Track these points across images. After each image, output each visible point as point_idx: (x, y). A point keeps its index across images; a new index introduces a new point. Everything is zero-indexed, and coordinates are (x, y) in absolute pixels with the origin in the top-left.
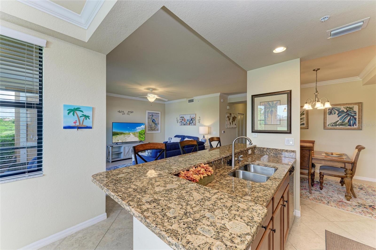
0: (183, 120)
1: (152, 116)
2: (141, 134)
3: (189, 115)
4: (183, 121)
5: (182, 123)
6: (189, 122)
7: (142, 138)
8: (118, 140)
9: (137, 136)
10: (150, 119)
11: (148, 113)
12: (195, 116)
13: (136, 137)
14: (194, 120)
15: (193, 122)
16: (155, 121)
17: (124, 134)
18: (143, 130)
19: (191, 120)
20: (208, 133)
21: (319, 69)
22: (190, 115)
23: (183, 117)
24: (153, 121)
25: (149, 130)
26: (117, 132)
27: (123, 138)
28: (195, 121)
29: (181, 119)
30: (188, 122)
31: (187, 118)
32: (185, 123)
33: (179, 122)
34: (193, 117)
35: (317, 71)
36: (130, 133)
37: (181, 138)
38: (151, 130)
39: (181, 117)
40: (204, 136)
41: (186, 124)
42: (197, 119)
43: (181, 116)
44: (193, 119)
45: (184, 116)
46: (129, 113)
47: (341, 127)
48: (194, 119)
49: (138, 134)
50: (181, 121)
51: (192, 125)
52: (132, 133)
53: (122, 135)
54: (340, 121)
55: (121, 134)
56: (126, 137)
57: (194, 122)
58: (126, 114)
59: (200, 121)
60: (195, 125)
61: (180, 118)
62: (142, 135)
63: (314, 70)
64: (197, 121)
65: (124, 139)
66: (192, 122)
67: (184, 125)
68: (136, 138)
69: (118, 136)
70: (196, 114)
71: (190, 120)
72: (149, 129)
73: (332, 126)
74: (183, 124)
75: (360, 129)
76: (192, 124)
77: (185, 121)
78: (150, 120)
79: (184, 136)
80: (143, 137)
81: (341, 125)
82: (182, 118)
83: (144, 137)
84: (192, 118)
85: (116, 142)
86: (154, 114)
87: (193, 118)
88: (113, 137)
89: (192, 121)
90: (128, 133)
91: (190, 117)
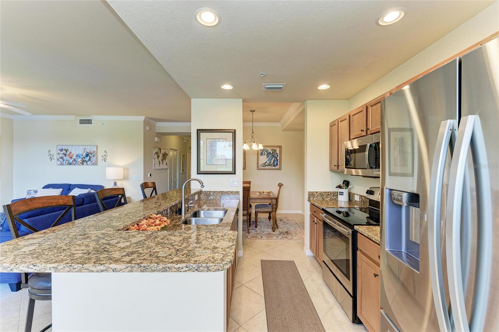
0: (65, 155)
3: (82, 148)
4: (67, 158)
5: (63, 160)
6: (81, 159)
12: (95, 149)
14: (94, 156)
15: (92, 160)
19: (87, 155)
20: (123, 178)
21: (254, 111)
22: (85, 147)
23: (66, 151)
28: (95, 158)
29: (62, 152)
30: (79, 160)
31: (77, 151)
32: (71, 161)
33: (56, 159)
34: (90, 150)
35: (253, 112)
37: (61, 190)
39: (62, 150)
40: (116, 183)
41: (74, 162)
42: (100, 154)
43: (61, 148)
44: (90, 155)
45: (69, 148)
47: (269, 167)
48: (93, 154)
50: (62, 158)
51: (89, 165)
54: (268, 162)
59: (107, 158)
60: (96, 164)
61: (59, 152)
63: (251, 111)
64: (100, 158)
66: (90, 160)
67: (70, 164)
70: (97, 146)
71: (84, 155)
73: (263, 166)
74: (67, 162)
75: (280, 169)
76: (89, 163)
77: (71, 158)
79: (70, 185)
81: (269, 165)
82: (64, 152)
84: (88, 151)
87: (92, 152)
89: (88, 158)
91: (84, 150)
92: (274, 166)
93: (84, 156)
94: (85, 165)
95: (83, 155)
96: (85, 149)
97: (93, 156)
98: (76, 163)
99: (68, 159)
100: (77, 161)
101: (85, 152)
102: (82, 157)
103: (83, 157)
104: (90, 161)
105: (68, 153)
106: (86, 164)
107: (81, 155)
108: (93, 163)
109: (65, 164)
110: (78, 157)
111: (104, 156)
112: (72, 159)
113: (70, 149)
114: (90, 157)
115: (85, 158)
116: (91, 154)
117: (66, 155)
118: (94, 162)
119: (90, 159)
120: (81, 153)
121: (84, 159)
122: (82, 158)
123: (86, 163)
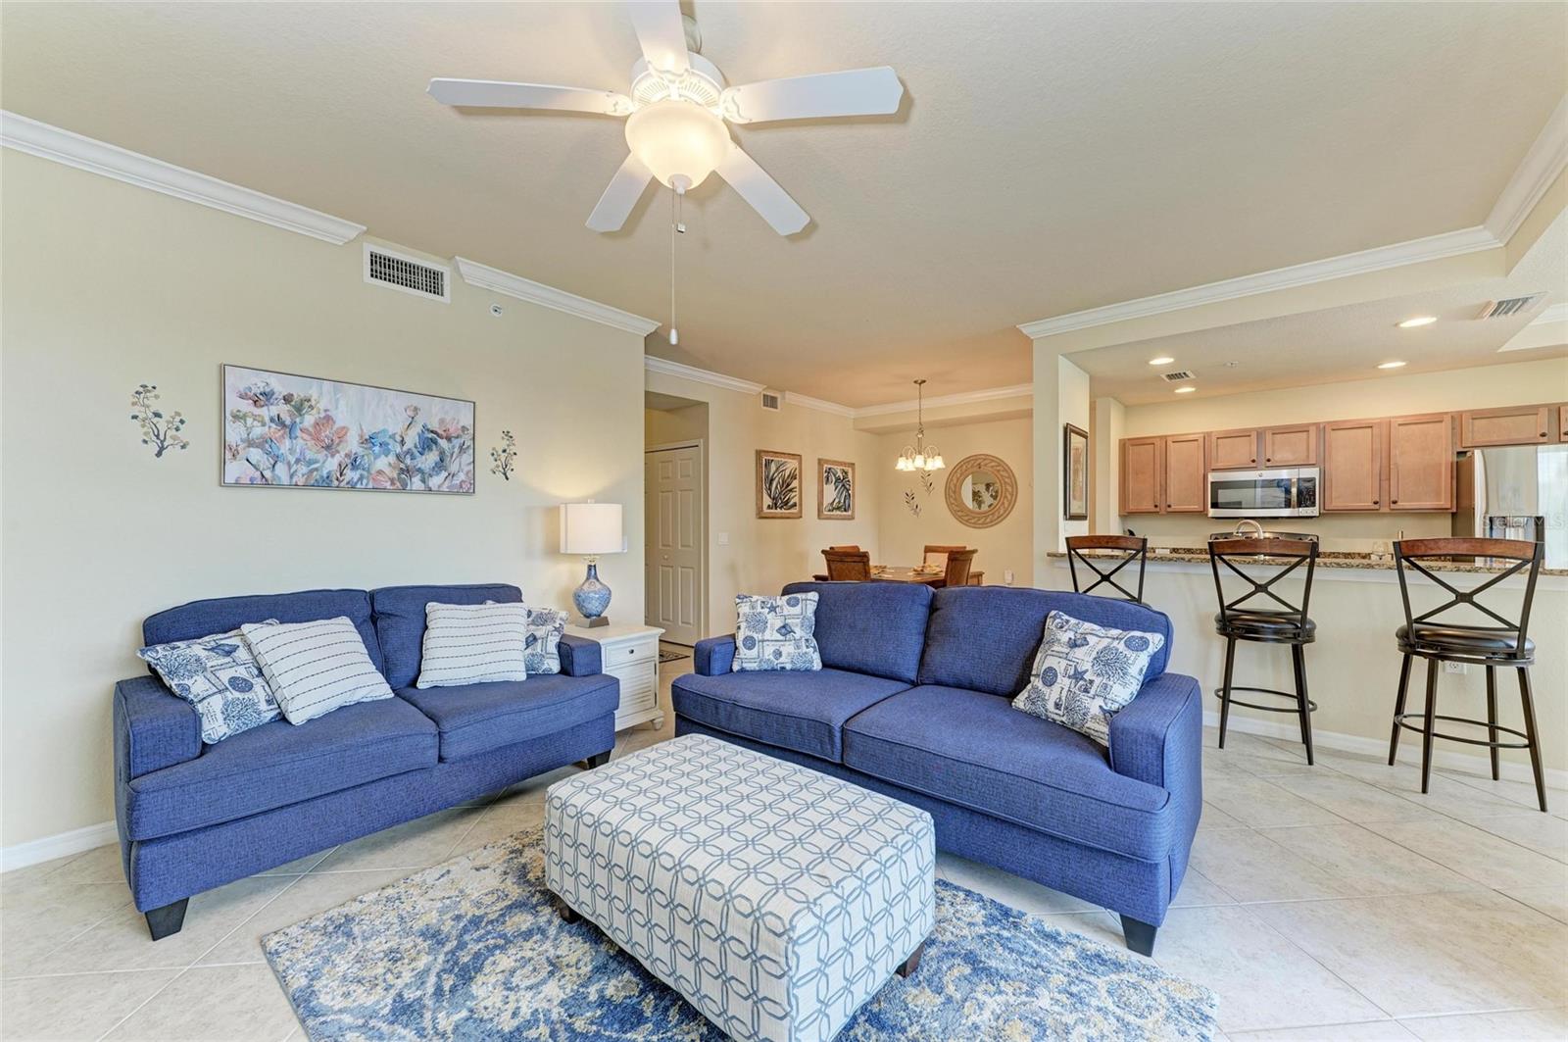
0: (289, 429)
3: (400, 403)
4: (298, 447)
5: (275, 456)
6: (392, 458)
12: (468, 422)
14: (462, 449)
15: (454, 468)
19: (428, 443)
21: (924, 381)
22: (416, 400)
23: (300, 407)
28: (467, 458)
29: (265, 413)
31: (369, 414)
32: (331, 465)
33: (215, 448)
34: (442, 421)
35: (920, 384)
39: (263, 400)
40: (593, 567)
41: (351, 475)
42: (488, 442)
43: (254, 383)
44: (443, 443)
45: (314, 393)
47: (838, 513)
48: (457, 442)
50: (265, 443)
51: (439, 492)
54: (837, 500)
57: (459, 465)
59: (515, 463)
60: (468, 489)
61: (244, 407)
63: (916, 382)
64: (485, 462)
66: (441, 464)
67: (325, 483)
70: (477, 406)
71: (412, 439)
73: (829, 511)
74: (303, 469)
76: (434, 482)
77: (328, 448)
82: (282, 409)
84: (434, 425)
87: (453, 432)
89: (432, 457)
91: (411, 414)
92: (845, 510)
93: (409, 444)
94: (417, 492)
95: (402, 442)
96: (416, 409)
97: (456, 450)
98: (361, 478)
99: (309, 455)
100: (368, 471)
101: (417, 429)
102: (398, 450)
103: (408, 453)
104: (444, 474)
105: (309, 420)
106: (422, 486)
107: (391, 441)
108: (456, 481)
109: (285, 480)
110: (377, 449)
111: (503, 456)
112: (338, 458)
113: (322, 397)
114: (442, 454)
115: (413, 458)
116: (449, 439)
117: (298, 433)
118: (462, 476)
119: (442, 460)
120: (395, 425)
121: (408, 461)
122: (398, 457)
123: (423, 481)
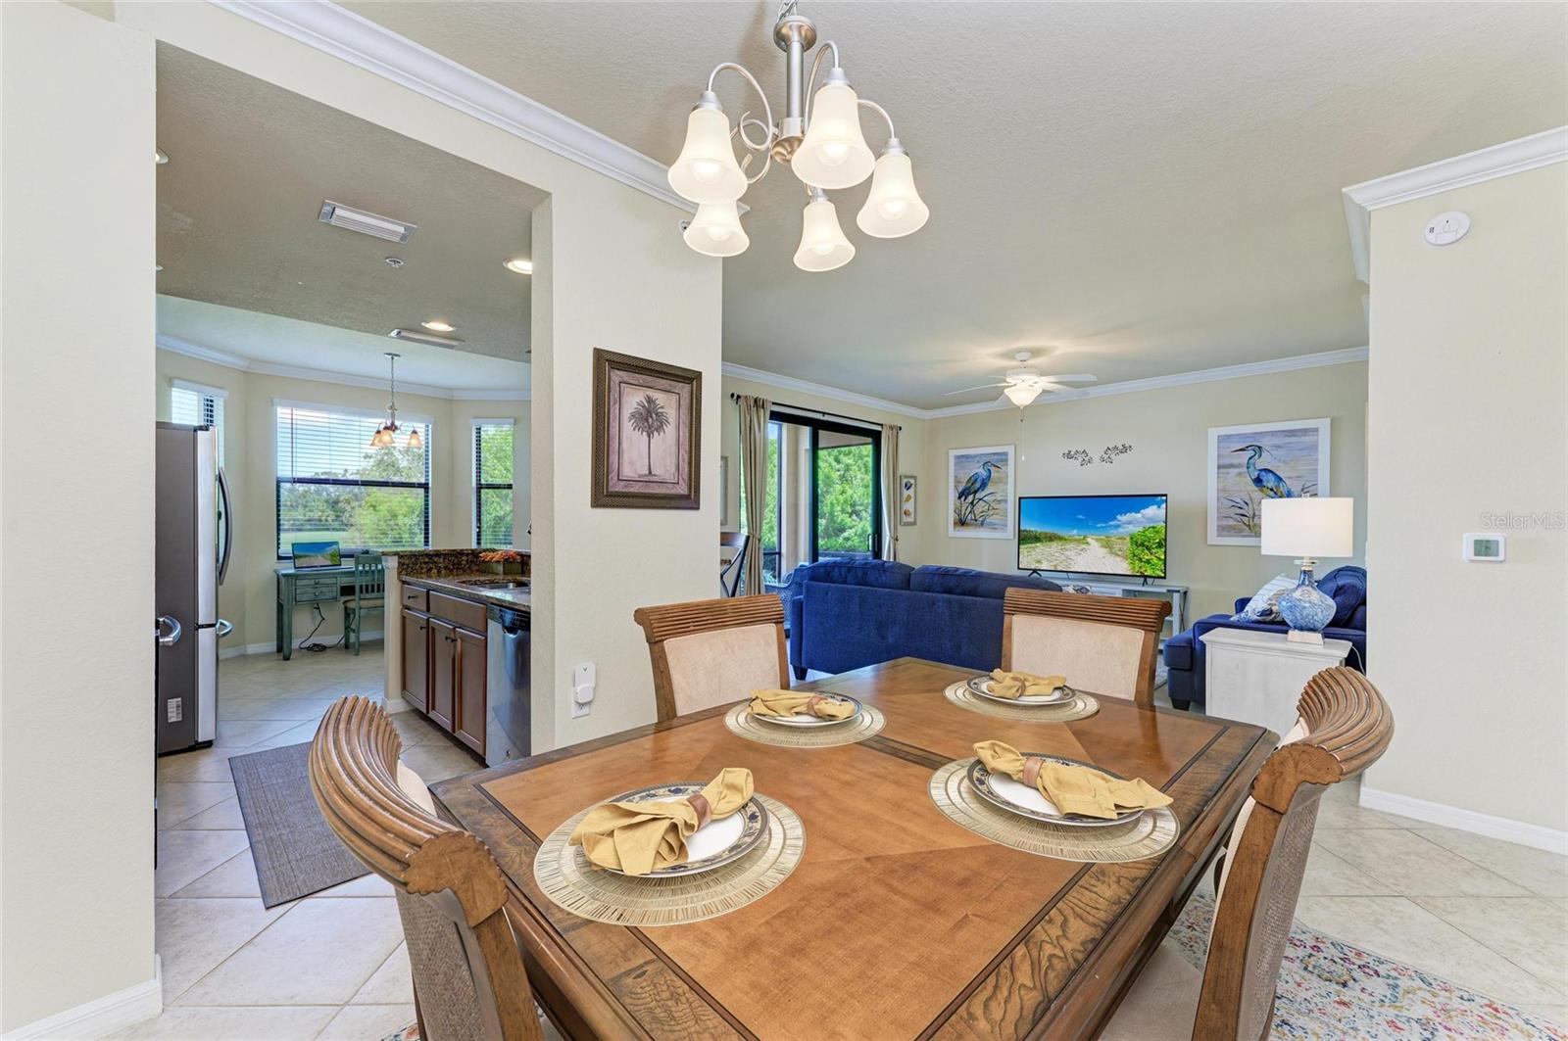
1: (1250, 453)
2: (1142, 545)
7: (1148, 562)
8: (1039, 562)
9: (1120, 553)
10: (1234, 471)
11: (1222, 439)
13: (1117, 555)
16: (1280, 479)
17: (1061, 538)
18: (1154, 527)
24: (1258, 481)
25: (1224, 530)
26: (1036, 532)
27: (1057, 554)
36: (1089, 540)
38: (1241, 531)
46: (1113, 456)
49: (1127, 545)
52: (1097, 540)
53: (1054, 544)
55: (1051, 538)
56: (1068, 553)
58: (1096, 459)
62: (1148, 548)
65: (1063, 557)
68: (1118, 559)
69: (1038, 544)
72: (1231, 522)
78: (1240, 474)
80: (1155, 561)
83: (1159, 559)
85: (1033, 567)
86: (1265, 443)
88: (1021, 547)
90: (1077, 537)
